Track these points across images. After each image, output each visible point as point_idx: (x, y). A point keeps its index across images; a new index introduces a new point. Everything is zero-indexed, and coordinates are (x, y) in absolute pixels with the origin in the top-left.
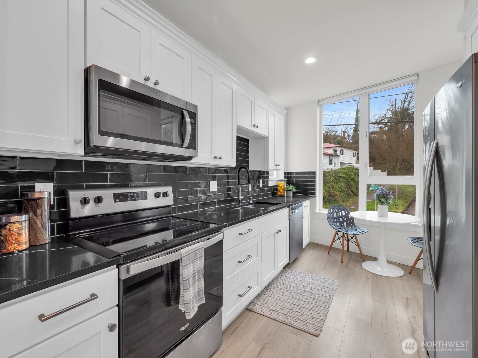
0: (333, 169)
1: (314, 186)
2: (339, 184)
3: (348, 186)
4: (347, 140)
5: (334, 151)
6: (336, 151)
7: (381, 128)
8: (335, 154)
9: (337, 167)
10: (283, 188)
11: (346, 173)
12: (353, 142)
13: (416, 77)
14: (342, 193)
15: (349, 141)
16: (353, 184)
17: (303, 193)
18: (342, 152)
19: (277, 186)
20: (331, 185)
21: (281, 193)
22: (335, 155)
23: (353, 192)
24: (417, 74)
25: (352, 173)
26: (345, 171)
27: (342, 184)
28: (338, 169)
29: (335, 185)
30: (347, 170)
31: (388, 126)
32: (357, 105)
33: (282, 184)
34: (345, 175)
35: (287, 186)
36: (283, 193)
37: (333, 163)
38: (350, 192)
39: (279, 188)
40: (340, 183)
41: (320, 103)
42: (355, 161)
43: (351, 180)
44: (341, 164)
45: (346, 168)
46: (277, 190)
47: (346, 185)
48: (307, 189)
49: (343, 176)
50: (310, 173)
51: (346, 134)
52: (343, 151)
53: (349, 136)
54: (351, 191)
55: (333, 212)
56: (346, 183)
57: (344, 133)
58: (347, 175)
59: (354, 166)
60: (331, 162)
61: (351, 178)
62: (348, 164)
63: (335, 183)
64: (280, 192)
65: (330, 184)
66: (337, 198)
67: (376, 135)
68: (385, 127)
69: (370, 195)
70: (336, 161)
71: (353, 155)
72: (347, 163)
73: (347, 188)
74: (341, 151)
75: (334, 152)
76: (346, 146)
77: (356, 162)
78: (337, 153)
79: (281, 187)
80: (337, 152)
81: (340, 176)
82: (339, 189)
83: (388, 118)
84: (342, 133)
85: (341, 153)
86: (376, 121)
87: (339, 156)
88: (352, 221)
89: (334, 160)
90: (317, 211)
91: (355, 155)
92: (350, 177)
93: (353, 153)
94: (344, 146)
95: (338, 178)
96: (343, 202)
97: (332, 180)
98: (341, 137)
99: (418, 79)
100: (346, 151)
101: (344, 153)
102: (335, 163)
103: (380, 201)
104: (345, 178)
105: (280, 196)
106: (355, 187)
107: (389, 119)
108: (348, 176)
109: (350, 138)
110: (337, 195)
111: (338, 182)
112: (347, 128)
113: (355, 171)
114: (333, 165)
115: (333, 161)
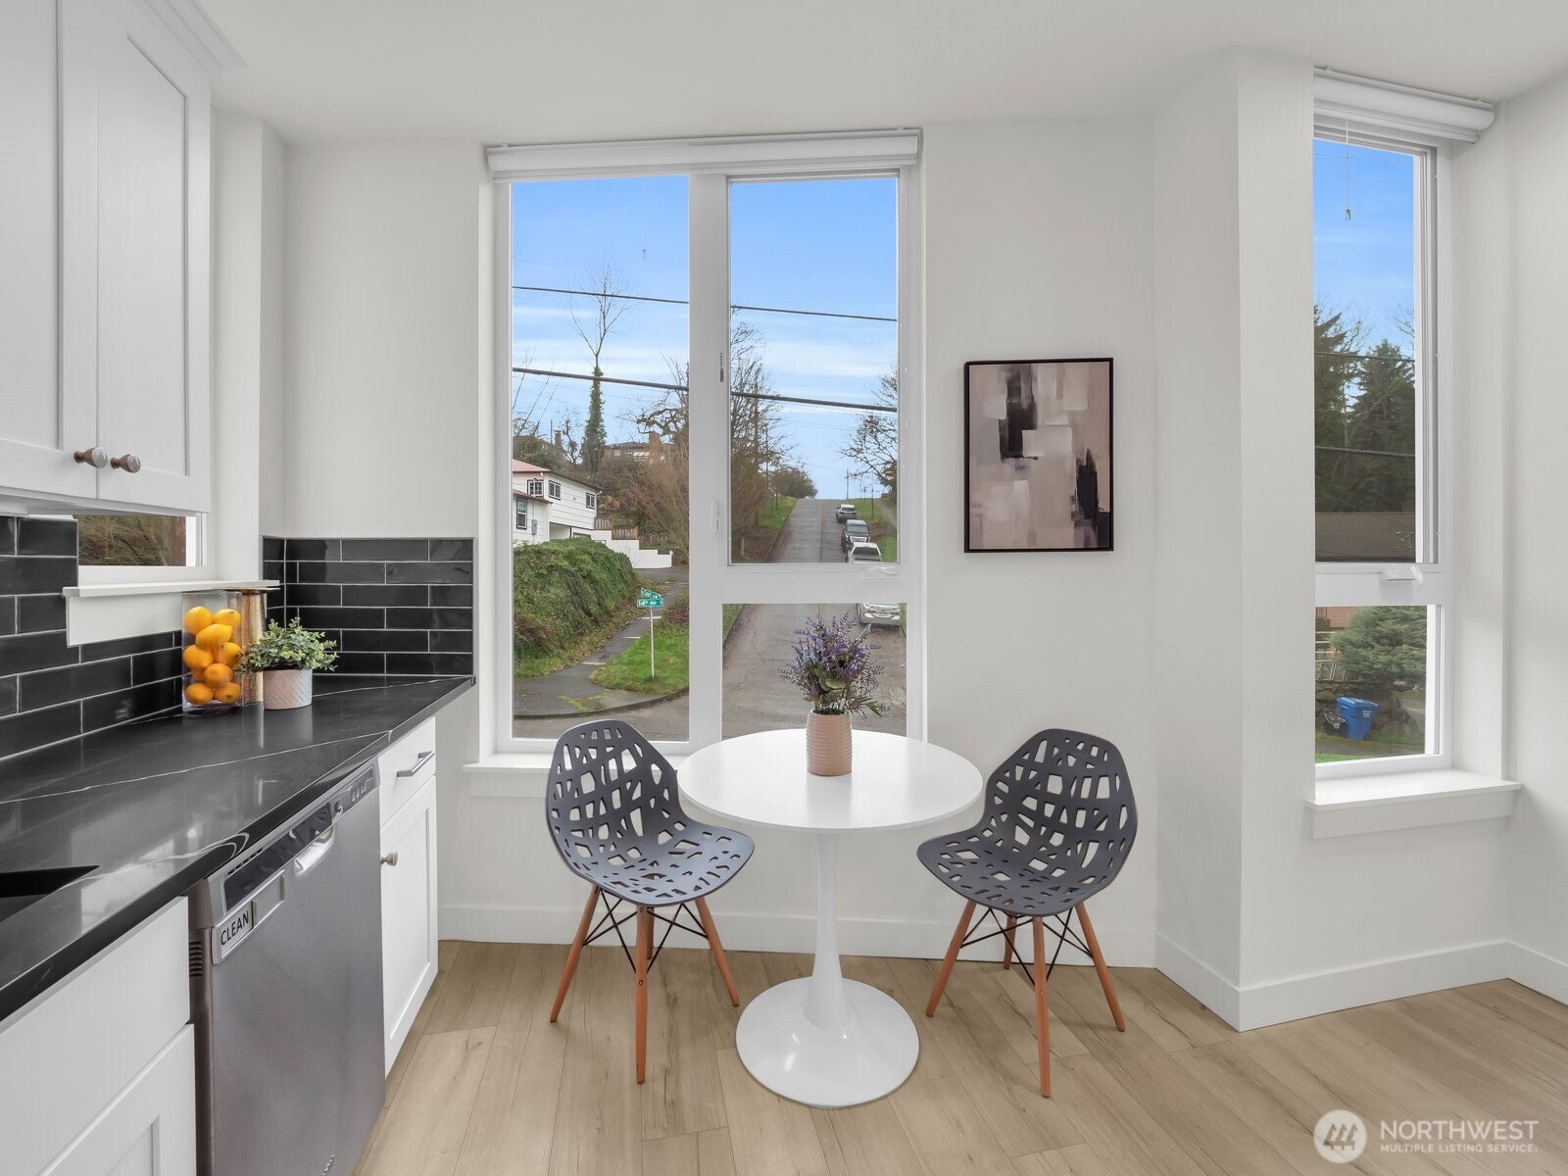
0: (530, 544)
1: (467, 618)
2: (549, 591)
3: (576, 598)
4: (569, 458)
5: (532, 484)
6: (538, 486)
7: (652, 434)
8: (534, 496)
9: (542, 537)
10: (233, 648)
11: (569, 556)
12: (585, 463)
13: (909, 146)
14: (558, 621)
15: (574, 460)
16: (589, 590)
17: (396, 664)
18: (555, 491)
19: (178, 634)
20: (525, 593)
21: (215, 686)
22: (533, 500)
23: (590, 615)
24: (917, 133)
25: (586, 557)
26: (566, 550)
27: (557, 592)
28: (546, 543)
29: (537, 595)
30: (571, 547)
31: (672, 432)
32: (597, 356)
33: (227, 620)
34: (565, 564)
35: (267, 629)
36: (231, 691)
37: (529, 524)
38: (582, 613)
39: (191, 654)
40: (552, 590)
41: (499, 163)
42: (592, 521)
43: (584, 577)
44: (555, 528)
45: (567, 540)
46: (177, 663)
47: (569, 593)
48: (420, 641)
49: (561, 566)
50: (438, 544)
51: (564, 438)
52: (558, 488)
53: (573, 445)
54: (586, 613)
55: (579, 770)
56: (570, 588)
57: (558, 435)
58: (571, 563)
59: (589, 536)
60: (521, 521)
61: (585, 573)
62: (574, 530)
63: (535, 587)
64: (203, 681)
65: (522, 593)
66: (545, 636)
67: (641, 454)
68: (664, 434)
69: (635, 619)
70: (537, 518)
71: (588, 502)
72: (570, 527)
73: (574, 604)
74: (551, 486)
75: (532, 488)
76: (566, 474)
77: (595, 525)
78: (540, 493)
79: (213, 647)
80: (540, 489)
81: (552, 566)
82: (550, 609)
83: (671, 410)
84: (554, 435)
85: (551, 493)
86: (643, 416)
87: (547, 502)
88: (666, 795)
89: (532, 513)
90: (486, 760)
91: (593, 502)
92: (580, 569)
93: (588, 497)
94: (560, 472)
95: (545, 572)
96: (563, 647)
97: (526, 580)
98: (551, 445)
99: (918, 156)
100: (568, 490)
101: (562, 496)
102: (534, 524)
103: (823, 692)
104: (567, 571)
105: (207, 714)
106: (595, 599)
107: (673, 413)
108: (575, 564)
109: (576, 454)
110: (543, 628)
111: (547, 586)
112: (567, 422)
113: (593, 550)
114: (529, 530)
115: (530, 517)
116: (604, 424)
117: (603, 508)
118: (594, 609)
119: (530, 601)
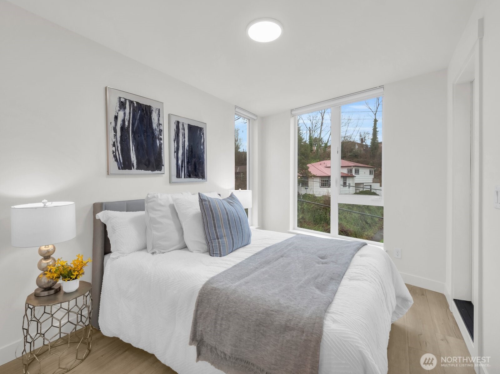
3: (362, 217)
5: (349, 170)
8: (349, 175)
22: (349, 177)
23: (368, 224)
27: (355, 215)
29: (348, 216)
32: (375, 115)
44: (357, 184)
52: (358, 170)
54: (366, 223)
60: (345, 184)
71: (370, 173)
72: (363, 183)
73: (361, 219)
74: (356, 171)
75: (349, 172)
77: (373, 181)
78: (352, 173)
80: (352, 171)
82: (352, 221)
85: (356, 172)
87: (354, 176)
89: (349, 181)
91: (372, 173)
93: (370, 172)
100: (362, 171)
101: (360, 172)
102: (350, 185)
114: (348, 187)
116: (378, 139)
117: (377, 174)
118: (369, 221)
119: (345, 218)
